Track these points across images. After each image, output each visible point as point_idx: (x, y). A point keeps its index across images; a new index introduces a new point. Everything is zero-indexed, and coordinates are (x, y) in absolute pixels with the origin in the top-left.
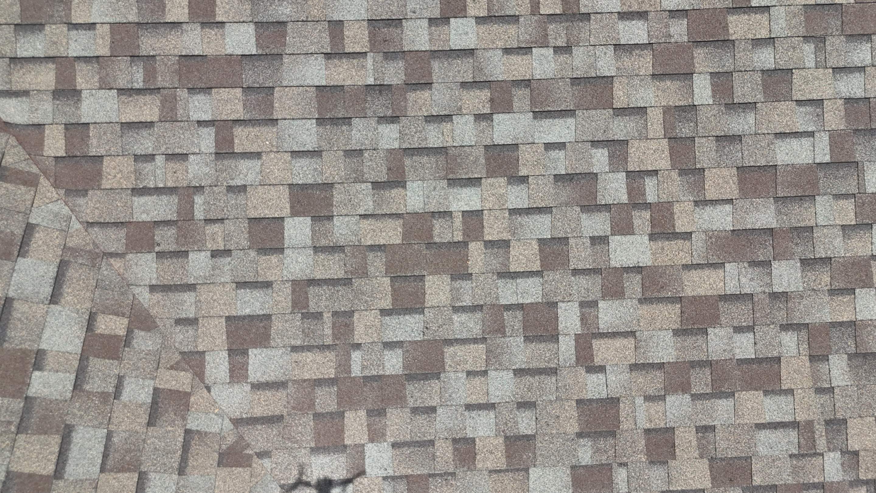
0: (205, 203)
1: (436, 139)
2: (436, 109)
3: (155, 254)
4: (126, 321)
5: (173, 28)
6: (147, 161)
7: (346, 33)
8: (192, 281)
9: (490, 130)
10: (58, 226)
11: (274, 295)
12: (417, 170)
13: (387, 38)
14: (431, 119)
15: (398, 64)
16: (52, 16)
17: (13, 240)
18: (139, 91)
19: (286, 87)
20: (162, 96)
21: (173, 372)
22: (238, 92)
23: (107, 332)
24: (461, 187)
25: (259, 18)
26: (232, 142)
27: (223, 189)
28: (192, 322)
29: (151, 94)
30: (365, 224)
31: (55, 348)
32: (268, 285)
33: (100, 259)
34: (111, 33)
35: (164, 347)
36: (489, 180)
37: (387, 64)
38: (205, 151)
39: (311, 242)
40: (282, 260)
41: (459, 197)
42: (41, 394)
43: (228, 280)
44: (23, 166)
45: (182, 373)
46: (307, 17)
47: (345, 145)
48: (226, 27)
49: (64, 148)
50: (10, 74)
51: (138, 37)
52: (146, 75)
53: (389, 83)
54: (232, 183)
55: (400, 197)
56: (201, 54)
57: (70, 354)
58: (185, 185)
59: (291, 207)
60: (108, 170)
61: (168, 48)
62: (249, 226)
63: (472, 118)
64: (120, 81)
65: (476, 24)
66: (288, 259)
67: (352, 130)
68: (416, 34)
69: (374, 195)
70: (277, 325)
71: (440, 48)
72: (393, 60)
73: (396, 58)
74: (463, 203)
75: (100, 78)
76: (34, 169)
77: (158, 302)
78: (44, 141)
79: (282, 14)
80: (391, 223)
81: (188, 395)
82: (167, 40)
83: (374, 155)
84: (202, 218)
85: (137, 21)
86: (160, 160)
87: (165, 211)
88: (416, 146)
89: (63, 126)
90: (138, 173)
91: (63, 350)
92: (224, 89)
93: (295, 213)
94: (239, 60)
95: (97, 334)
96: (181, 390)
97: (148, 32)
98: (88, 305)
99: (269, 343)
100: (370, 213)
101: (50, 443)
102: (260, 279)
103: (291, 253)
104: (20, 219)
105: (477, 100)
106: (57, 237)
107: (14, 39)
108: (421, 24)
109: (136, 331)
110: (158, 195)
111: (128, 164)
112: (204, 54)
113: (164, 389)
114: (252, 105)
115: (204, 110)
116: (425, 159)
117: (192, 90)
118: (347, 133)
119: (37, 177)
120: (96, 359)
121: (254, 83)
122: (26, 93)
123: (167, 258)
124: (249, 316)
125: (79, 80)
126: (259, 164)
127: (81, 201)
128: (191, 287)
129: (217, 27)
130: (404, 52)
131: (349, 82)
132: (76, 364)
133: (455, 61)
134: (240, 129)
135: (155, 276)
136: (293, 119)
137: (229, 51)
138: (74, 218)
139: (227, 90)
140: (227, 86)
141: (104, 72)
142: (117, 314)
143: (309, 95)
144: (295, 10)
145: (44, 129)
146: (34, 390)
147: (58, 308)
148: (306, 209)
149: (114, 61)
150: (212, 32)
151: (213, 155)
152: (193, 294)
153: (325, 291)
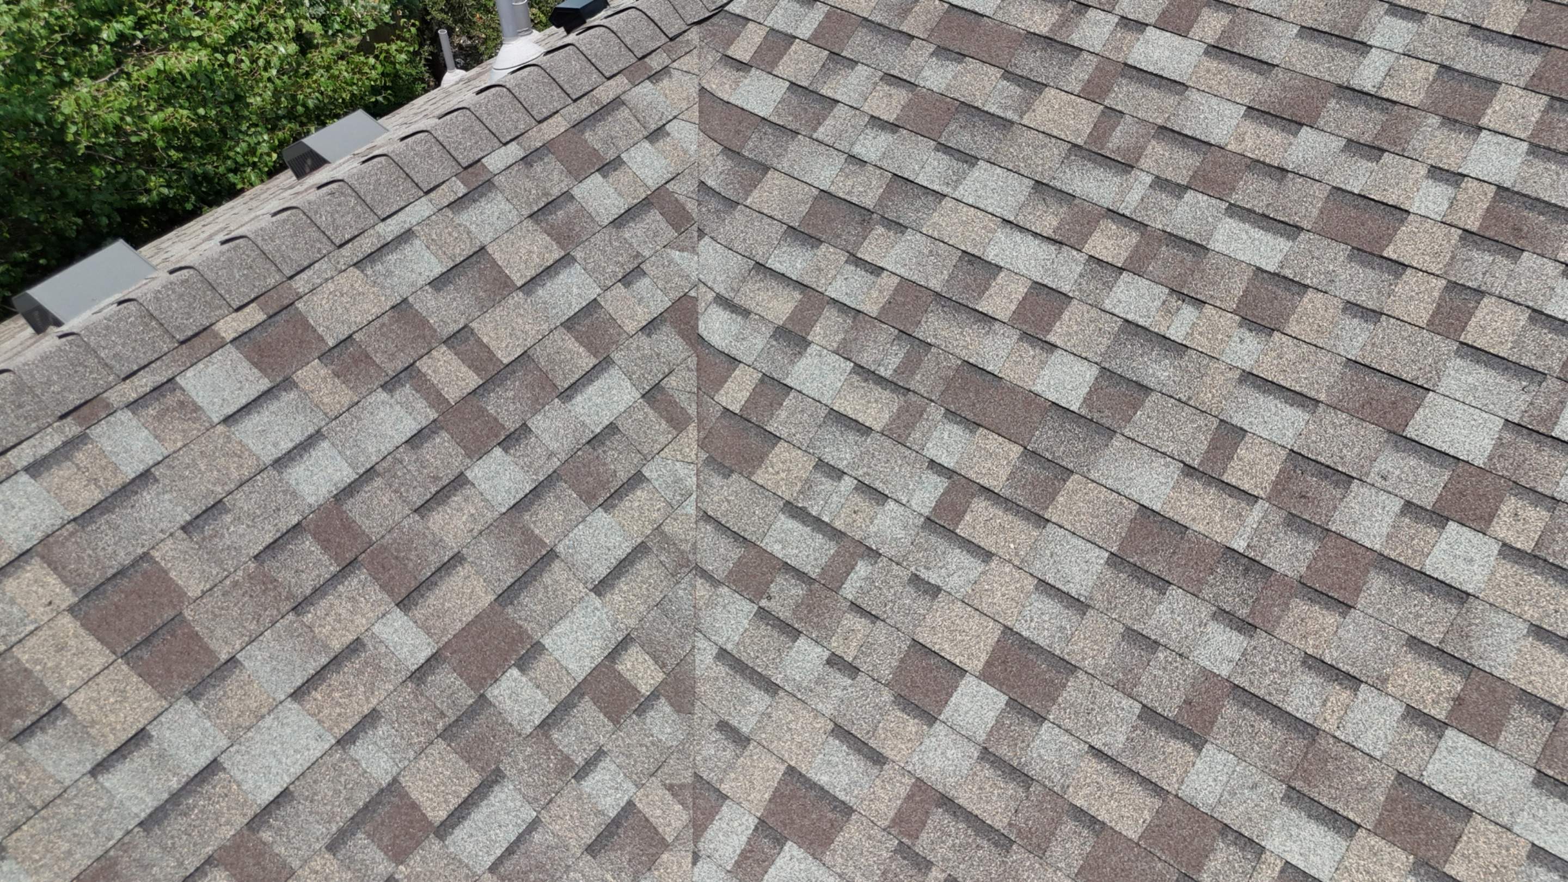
0: (869, 579)
1: (1305, 703)
2: (1335, 654)
3: (756, 607)
4: (660, 676)
5: (979, 321)
6: (829, 476)
7: (1241, 452)
8: (778, 679)
9: (1427, 750)
10: (669, 495)
11: (878, 782)
12: (1240, 734)
13: (1310, 495)
14: (1314, 663)
15: (1304, 543)
16: (839, 236)
17: (608, 482)
18: (881, 381)
19: (1093, 481)
20: (905, 402)
21: (668, 797)
22: (1015, 451)
23: (628, 675)
24: (1309, 816)
25: (1112, 365)
26: (960, 516)
27: (906, 575)
28: (740, 739)
29: (892, 391)
30: (1092, 766)
31: (557, 654)
32: (877, 759)
33: (687, 570)
34: (896, 290)
35: (681, 750)
36: (1374, 840)
37: (1286, 533)
38: (915, 507)
39: (984, 736)
40: (923, 736)
41: (1294, 831)
42: (500, 703)
43: (828, 713)
44: (683, 399)
45: (678, 807)
46: (1190, 398)
47: (1135, 619)
48: (1055, 353)
49: (743, 402)
50: (744, 280)
51: (926, 311)
52: (904, 364)
53: (1271, 565)
54: (924, 574)
55: (1180, 761)
56: (996, 373)
57: (569, 674)
58: (857, 538)
59: (987, 662)
60: (775, 460)
61: (955, 343)
62: (907, 654)
63: (1399, 710)
64: (865, 355)
65: (1499, 554)
66: (934, 740)
67: (1160, 603)
68: (1367, 513)
69: (1135, 728)
70: (851, 833)
71: (1402, 559)
72: (1299, 533)
73: (1306, 533)
74: (1295, 848)
75: (844, 339)
76: (692, 410)
77: (717, 679)
78: (726, 381)
79: (1153, 374)
80: (1138, 794)
81: (664, 845)
82: (962, 333)
83: (1175, 665)
84: (850, 597)
85: (938, 290)
86: (847, 484)
87: (807, 557)
88: (1261, 693)
89: (760, 375)
90: (808, 485)
91: (564, 663)
92: (996, 436)
93: (986, 676)
94: (1045, 408)
95: (615, 670)
96: (660, 830)
97: (943, 311)
98: (632, 622)
99: (823, 853)
100: (1110, 754)
101: (463, 779)
102: (872, 743)
103: (943, 733)
104: (635, 461)
105: (1428, 684)
106: (659, 510)
107: (776, 243)
108: (1387, 502)
109: (663, 700)
110: (813, 530)
111: (802, 465)
112: (1000, 375)
113: (640, 812)
114: (1024, 481)
115: (951, 449)
116: (1265, 725)
117: (951, 415)
118: (1150, 603)
119: (689, 420)
120: (591, 703)
121: (1047, 450)
122: (745, 313)
123: (767, 624)
124: (822, 788)
125: (817, 329)
126: (980, 570)
127: (717, 480)
128: (771, 688)
129: (1042, 348)
130: (1328, 530)
131: (1200, 527)
132: (565, 692)
133: (1420, 594)
134: (983, 504)
135: (737, 638)
136: (1074, 533)
137: (1038, 389)
138: (694, 496)
139: (1001, 439)
140: (1004, 434)
141: (853, 334)
142: (656, 659)
143: (1122, 512)
144: (1176, 379)
145: (737, 366)
146: (496, 692)
147: (598, 602)
148: (1009, 680)
149: (875, 326)
150: (1030, 352)
151: (922, 519)
152: (767, 698)
153: (958, 831)
